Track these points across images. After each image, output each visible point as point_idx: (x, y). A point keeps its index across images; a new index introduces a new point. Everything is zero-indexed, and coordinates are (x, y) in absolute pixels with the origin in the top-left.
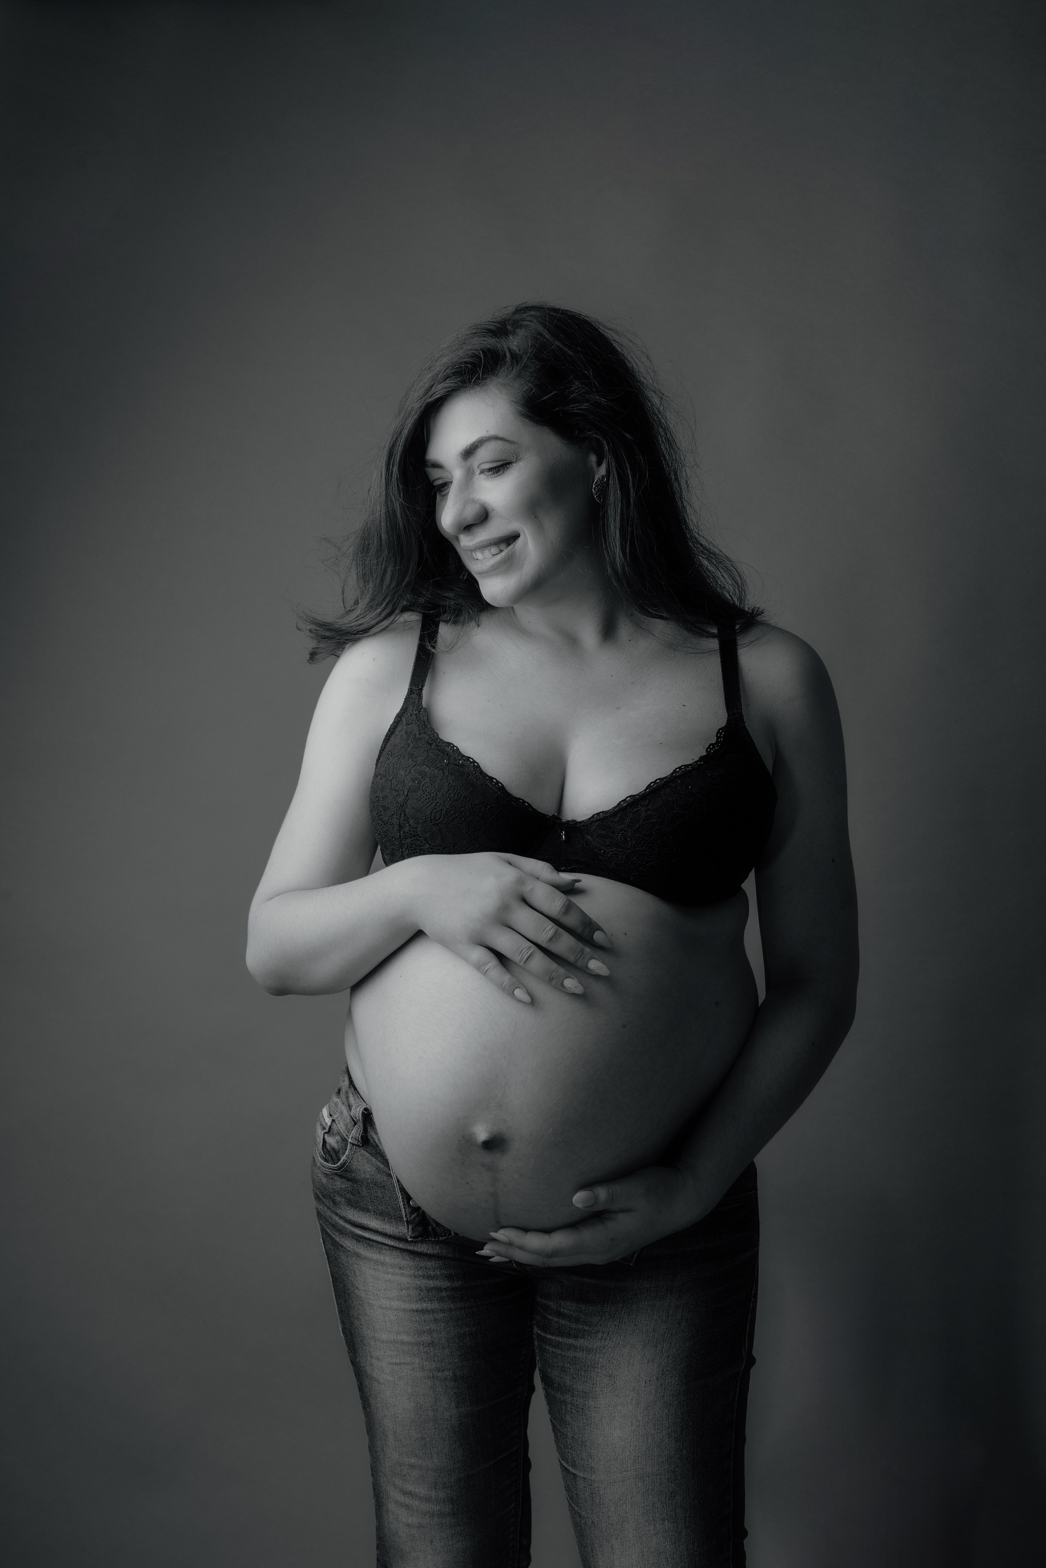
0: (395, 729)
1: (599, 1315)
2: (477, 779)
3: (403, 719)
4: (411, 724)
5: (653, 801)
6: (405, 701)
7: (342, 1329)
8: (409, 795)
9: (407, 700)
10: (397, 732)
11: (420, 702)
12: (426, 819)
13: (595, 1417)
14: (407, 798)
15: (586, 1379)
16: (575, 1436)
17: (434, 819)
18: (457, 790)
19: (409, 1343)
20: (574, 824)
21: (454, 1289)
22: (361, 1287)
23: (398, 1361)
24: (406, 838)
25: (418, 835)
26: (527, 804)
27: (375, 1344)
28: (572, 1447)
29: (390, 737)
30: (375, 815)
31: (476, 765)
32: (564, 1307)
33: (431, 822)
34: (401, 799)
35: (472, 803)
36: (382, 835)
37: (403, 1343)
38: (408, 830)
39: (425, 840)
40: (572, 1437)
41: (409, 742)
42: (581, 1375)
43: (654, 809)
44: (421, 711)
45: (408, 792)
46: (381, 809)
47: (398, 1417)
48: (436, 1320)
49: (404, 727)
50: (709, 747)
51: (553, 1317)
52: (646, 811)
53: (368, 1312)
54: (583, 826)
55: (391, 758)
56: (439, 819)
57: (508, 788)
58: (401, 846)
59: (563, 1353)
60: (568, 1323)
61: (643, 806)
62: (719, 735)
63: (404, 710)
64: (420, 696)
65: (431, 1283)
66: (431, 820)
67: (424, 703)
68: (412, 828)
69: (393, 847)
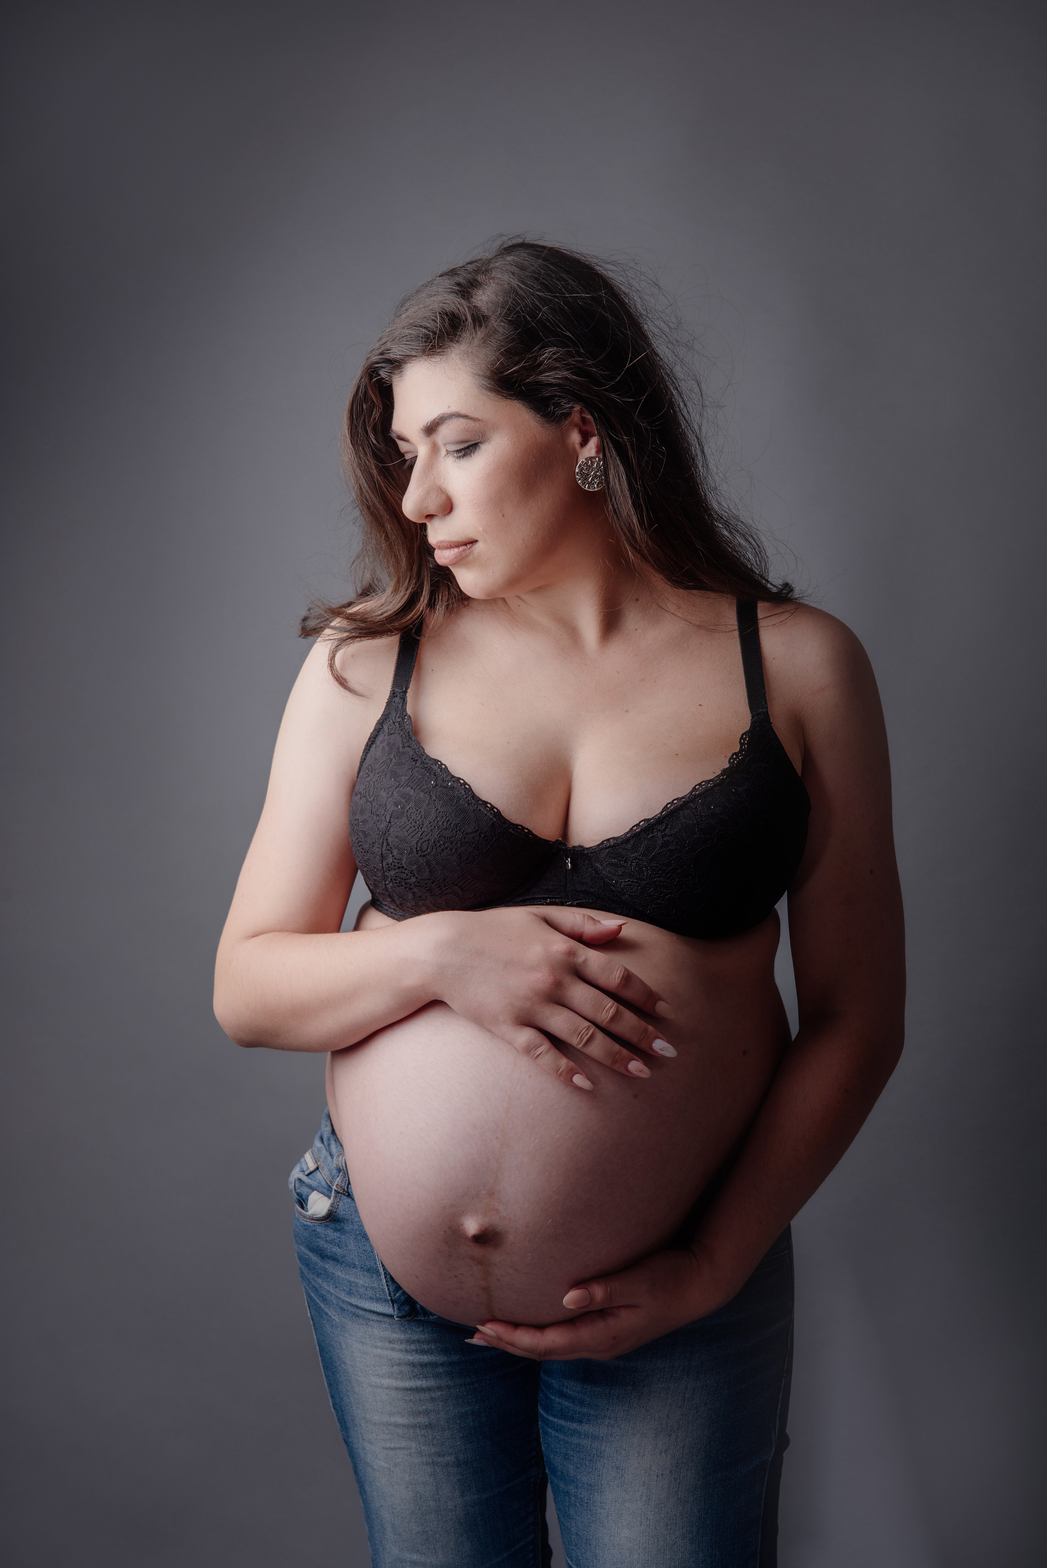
0: (375, 738)
1: (606, 1398)
2: (469, 804)
3: (384, 726)
4: (393, 733)
5: (671, 825)
6: (387, 706)
7: (333, 1405)
8: (391, 821)
9: (389, 704)
10: (378, 742)
11: (404, 707)
12: (411, 849)
13: (600, 1513)
14: (390, 825)
15: (591, 1470)
16: (579, 1533)
17: (421, 850)
18: (447, 817)
19: (404, 1426)
20: (581, 851)
21: (451, 1364)
22: (348, 1361)
23: (392, 1446)
24: (389, 870)
25: (403, 867)
26: (526, 831)
27: (366, 1425)
28: (576, 1545)
29: (370, 747)
30: (354, 840)
31: (468, 787)
32: (567, 1387)
33: (417, 854)
34: (383, 826)
35: (464, 832)
36: (363, 864)
37: (397, 1425)
38: (391, 861)
39: (411, 873)
40: (577, 1533)
41: (392, 756)
42: (586, 1465)
43: (672, 835)
44: (405, 719)
45: (391, 818)
46: (361, 834)
47: (396, 1508)
48: (433, 1399)
49: (386, 737)
50: (731, 758)
51: (555, 1396)
52: (663, 836)
53: (357, 1390)
54: (591, 853)
55: (372, 775)
56: (426, 850)
57: (505, 814)
58: (384, 878)
59: (566, 1439)
60: (571, 1405)
61: (660, 830)
62: (742, 741)
63: (385, 717)
64: (404, 700)
65: (425, 1358)
66: (417, 851)
67: (409, 710)
68: (396, 859)
69: (375, 878)
